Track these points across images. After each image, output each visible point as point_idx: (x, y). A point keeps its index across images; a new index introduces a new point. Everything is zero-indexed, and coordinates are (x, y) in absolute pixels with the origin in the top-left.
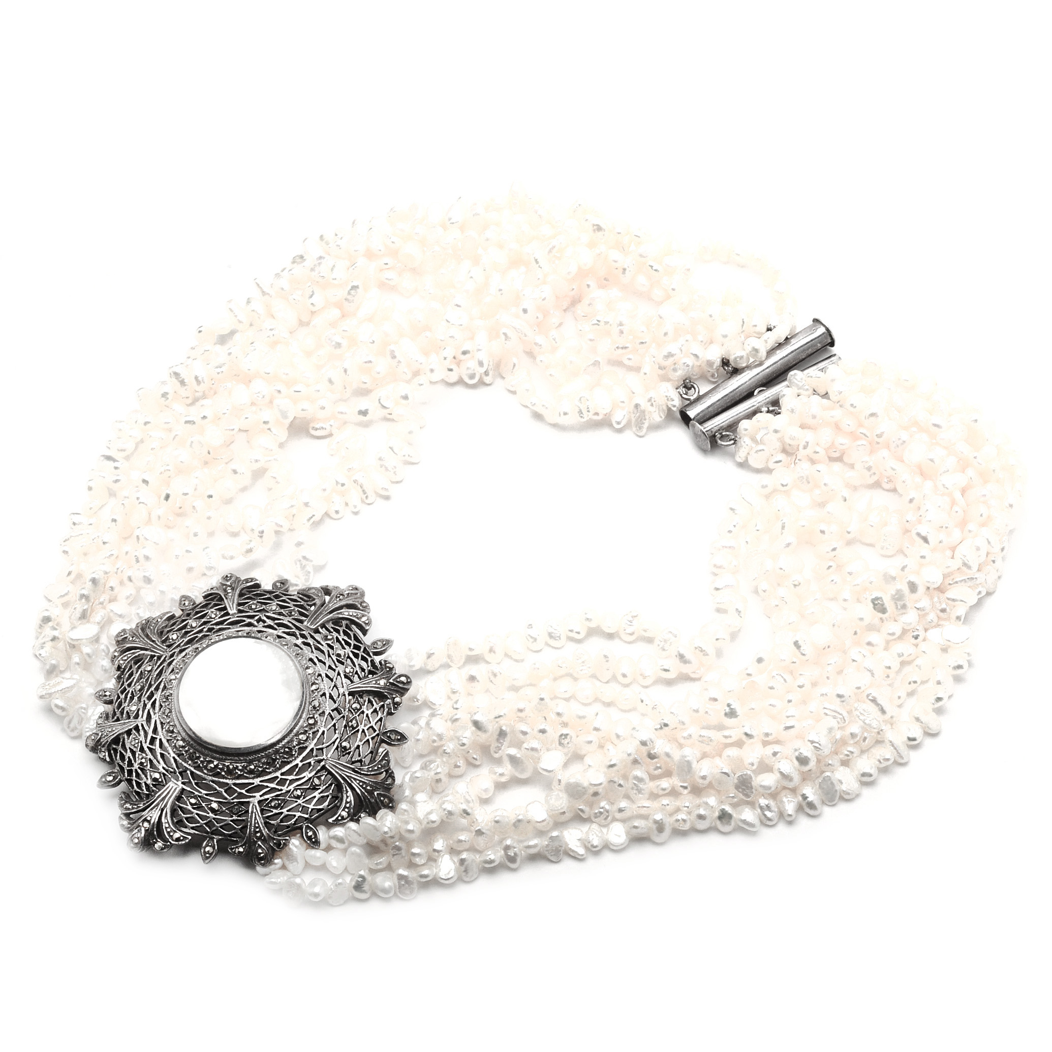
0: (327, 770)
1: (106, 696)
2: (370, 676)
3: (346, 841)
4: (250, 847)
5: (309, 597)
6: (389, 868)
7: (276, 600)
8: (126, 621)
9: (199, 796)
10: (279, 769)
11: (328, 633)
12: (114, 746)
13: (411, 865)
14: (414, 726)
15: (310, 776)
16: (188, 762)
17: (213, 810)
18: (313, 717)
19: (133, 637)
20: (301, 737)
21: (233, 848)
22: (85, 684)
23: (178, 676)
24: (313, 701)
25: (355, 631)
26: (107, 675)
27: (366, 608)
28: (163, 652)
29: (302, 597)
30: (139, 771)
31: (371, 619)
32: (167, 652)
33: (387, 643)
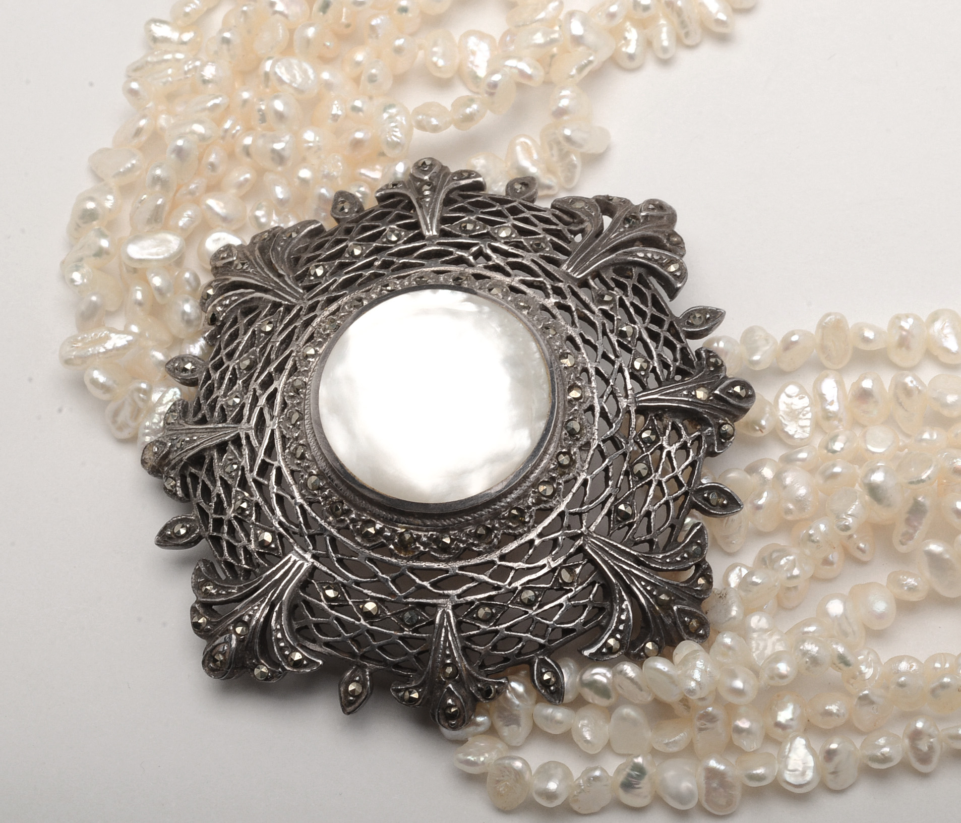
0: (587, 555)
1: (185, 370)
2: (678, 378)
3: (613, 694)
4: (431, 692)
5: (572, 215)
6: (690, 750)
7: (512, 217)
8: (234, 228)
9: (344, 585)
10: (498, 547)
11: (604, 288)
12: (193, 470)
13: (731, 748)
14: (750, 475)
15: (553, 565)
16: (328, 518)
17: (368, 615)
18: (568, 453)
19: (243, 264)
20: (542, 488)
21: (400, 691)
22: (150, 343)
23: (320, 351)
24: (569, 420)
25: (656, 290)
26: (191, 330)
27: (678, 246)
28: (297, 299)
29: (560, 214)
30: (235, 523)
31: (686, 270)
32: (303, 299)
33: (712, 317)
